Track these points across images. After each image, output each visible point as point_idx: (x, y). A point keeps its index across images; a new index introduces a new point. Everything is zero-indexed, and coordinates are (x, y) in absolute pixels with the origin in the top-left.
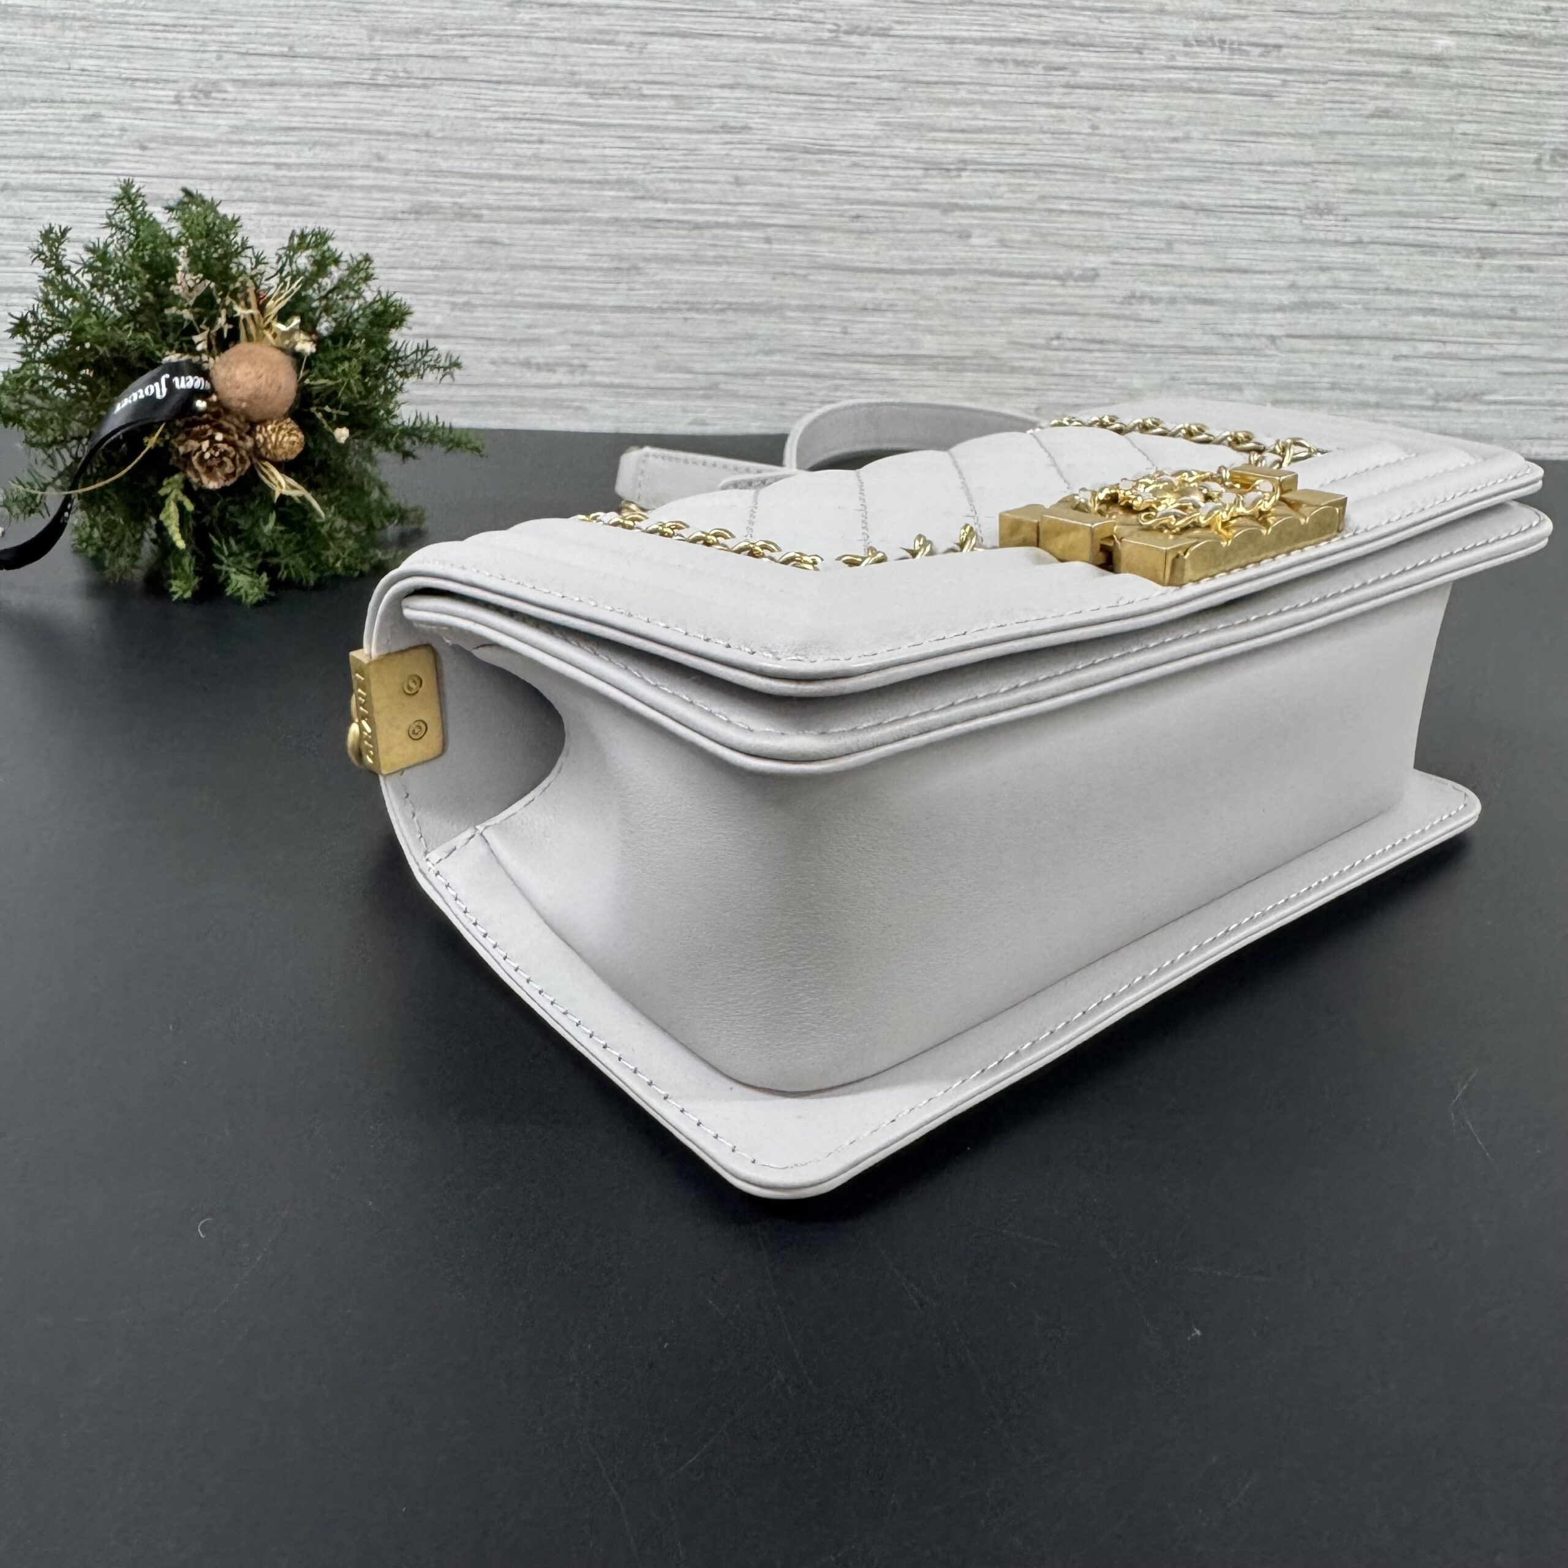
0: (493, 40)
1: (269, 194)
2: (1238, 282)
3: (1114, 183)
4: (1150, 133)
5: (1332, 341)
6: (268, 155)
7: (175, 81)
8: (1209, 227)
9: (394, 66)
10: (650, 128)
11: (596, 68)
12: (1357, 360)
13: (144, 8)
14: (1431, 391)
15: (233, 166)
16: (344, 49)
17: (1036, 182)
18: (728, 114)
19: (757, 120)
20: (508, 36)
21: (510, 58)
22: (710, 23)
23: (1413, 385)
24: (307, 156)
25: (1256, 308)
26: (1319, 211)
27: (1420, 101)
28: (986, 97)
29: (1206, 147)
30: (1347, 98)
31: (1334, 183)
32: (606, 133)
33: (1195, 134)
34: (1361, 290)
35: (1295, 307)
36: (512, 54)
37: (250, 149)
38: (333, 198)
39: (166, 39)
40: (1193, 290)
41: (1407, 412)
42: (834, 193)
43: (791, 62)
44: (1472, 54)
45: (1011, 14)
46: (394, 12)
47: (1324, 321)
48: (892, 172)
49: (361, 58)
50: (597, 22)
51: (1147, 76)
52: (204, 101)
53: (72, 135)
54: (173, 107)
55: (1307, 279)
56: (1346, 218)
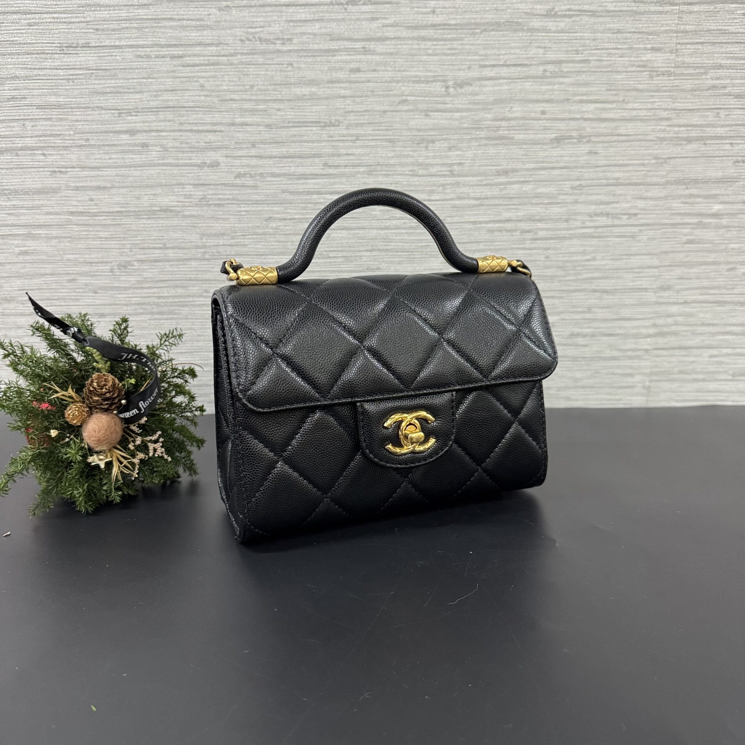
0: (258, 236)
1: (155, 310)
2: (626, 325)
3: (559, 282)
4: (575, 258)
5: (677, 351)
6: (155, 293)
7: (111, 263)
8: (609, 299)
9: (213, 251)
12: (691, 359)
13: (97, 231)
14: (731, 372)
15: (138, 299)
16: (189, 244)
20: (266, 234)
21: (266, 244)
23: (720, 370)
24: (173, 292)
25: (637, 336)
26: (663, 289)
27: (709, 235)
28: (493, 247)
29: (604, 263)
30: (672, 236)
31: (670, 275)
33: (598, 257)
34: (689, 325)
35: (656, 335)
36: (266, 242)
37: (146, 290)
38: (185, 310)
39: (107, 244)
40: (602, 330)
41: (719, 383)
43: (398, 238)
44: (732, 212)
45: (503, 209)
46: (213, 227)
47: (672, 341)
49: (197, 247)
51: (572, 232)
52: (124, 270)
53: (63, 289)
54: (109, 274)
55: (661, 321)
56: (678, 292)
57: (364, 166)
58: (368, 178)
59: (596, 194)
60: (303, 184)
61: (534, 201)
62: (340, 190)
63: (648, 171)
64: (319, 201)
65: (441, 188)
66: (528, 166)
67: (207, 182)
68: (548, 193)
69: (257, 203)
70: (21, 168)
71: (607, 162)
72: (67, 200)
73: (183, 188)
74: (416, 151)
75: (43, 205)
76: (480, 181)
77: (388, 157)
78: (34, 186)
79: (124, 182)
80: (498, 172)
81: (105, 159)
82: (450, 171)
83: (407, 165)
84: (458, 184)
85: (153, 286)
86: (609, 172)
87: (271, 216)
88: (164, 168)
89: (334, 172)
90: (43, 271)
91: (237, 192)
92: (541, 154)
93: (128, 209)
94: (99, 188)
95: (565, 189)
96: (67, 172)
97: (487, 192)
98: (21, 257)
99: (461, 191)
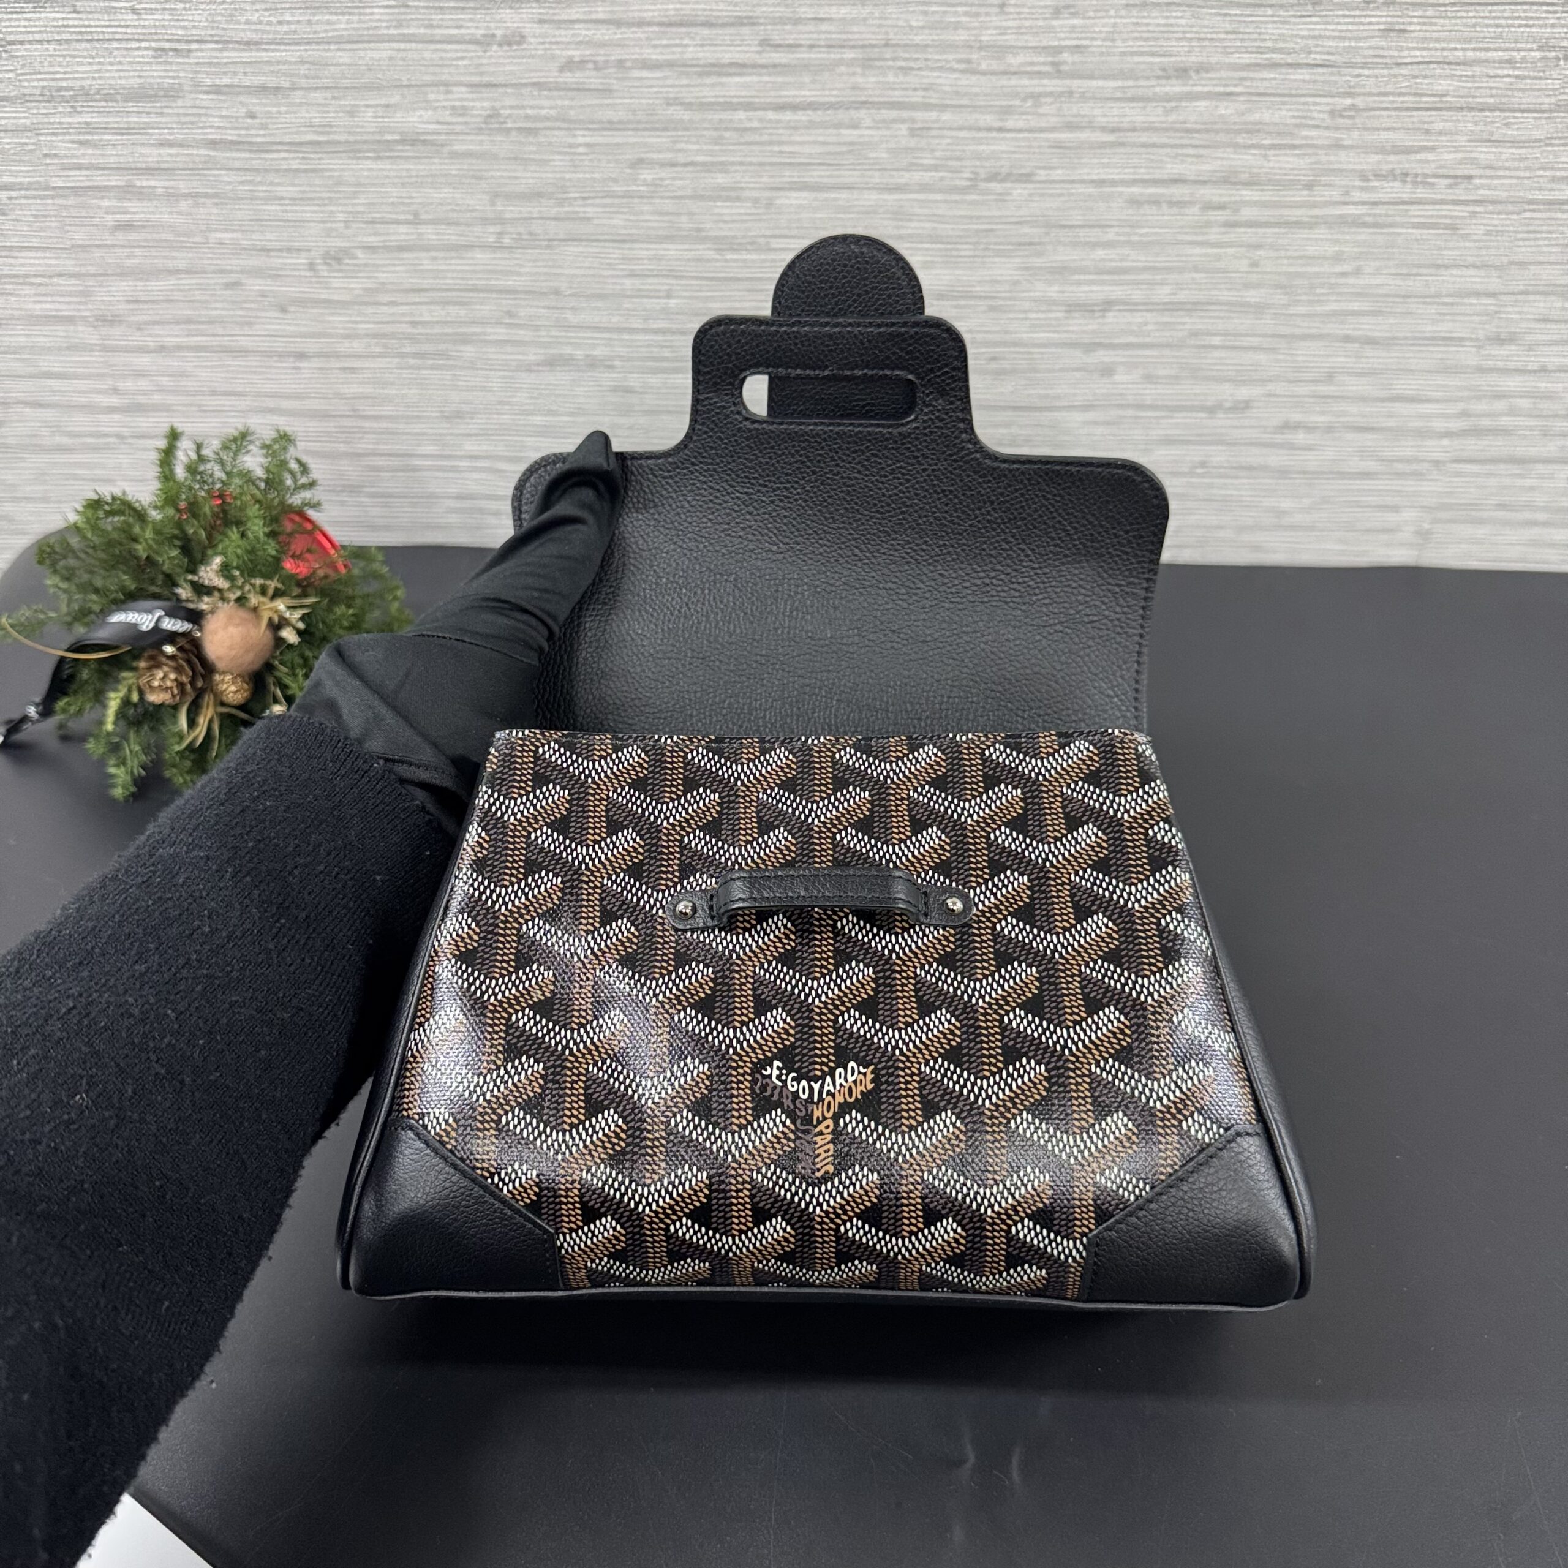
0: (617, 201)
1: (408, 349)
2: (1403, 411)
3: (1273, 318)
4: (1316, 269)
5: (1502, 466)
6: (403, 315)
7: (309, 250)
8: (1375, 358)
9: (518, 229)
11: (721, 225)
12: (1528, 482)
13: (271, 184)
15: (372, 326)
16: (469, 215)
17: (1187, 320)
20: (631, 197)
21: (633, 218)
22: (838, 176)
25: (1422, 434)
26: (1499, 340)
28: (1135, 239)
29: (1378, 281)
30: (1545, 228)
31: (1520, 313)
33: (1367, 270)
34: (1539, 416)
35: (1464, 433)
36: (635, 214)
37: (385, 309)
38: (469, 352)
39: (295, 211)
40: (1351, 419)
45: (1167, 155)
46: (516, 178)
47: (1496, 446)
48: (1032, 315)
49: (486, 222)
50: (721, 179)
51: (1316, 212)
52: (337, 267)
53: (217, 301)
54: (308, 274)
55: (1481, 406)
56: (1531, 347)
57: (853, 47)
58: (863, 75)
59: (1385, 129)
60: (713, 85)
61: (1240, 140)
62: (798, 100)
63: (1517, 77)
64: (748, 125)
65: (1029, 103)
66: (1235, 58)
67: (501, 79)
68: (1276, 124)
69: (611, 126)
70: (88, 41)
71: (1425, 53)
72: (200, 115)
73: (448, 92)
74: (977, 14)
75: (149, 126)
76: (1122, 88)
77: (911, 27)
78: (123, 82)
79: (318, 78)
80: (1164, 70)
81: (269, 23)
82: (1053, 64)
83: (952, 47)
84: (1071, 93)
85: (398, 300)
86: (1425, 77)
87: (643, 156)
88: (402, 46)
89: (784, 61)
90: (170, 264)
91: (566, 103)
92: (1272, 30)
93: (332, 137)
94: (263, 89)
95: (1316, 115)
96: (190, 51)
97: (1134, 114)
98: (121, 237)
99: (1075, 111)
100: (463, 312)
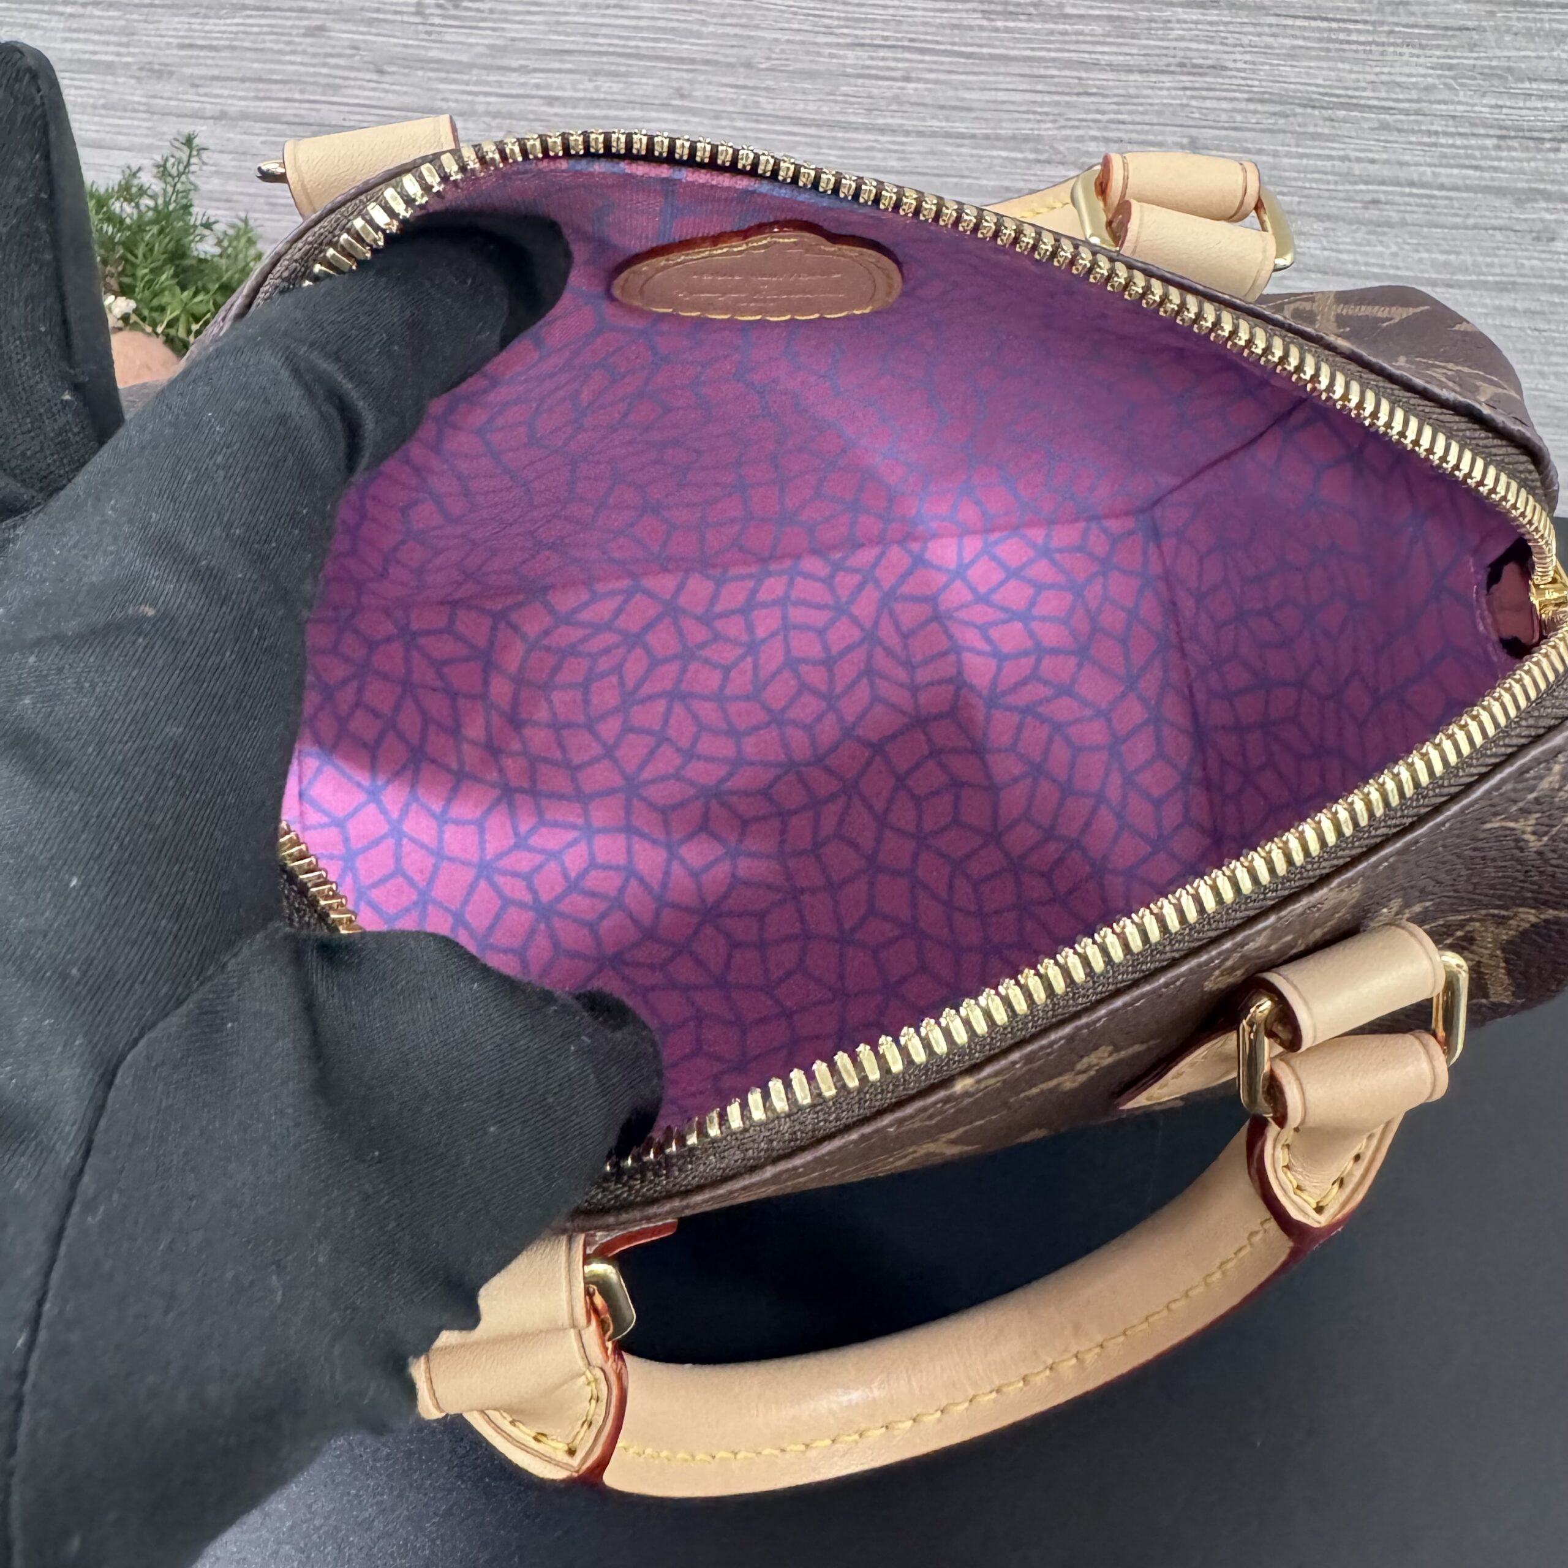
6: (537, 86)
10: (1069, 64)
18: (1194, 45)
19: (1238, 57)
32: (1002, 70)
37: (514, 77)
42: (1344, 166)
48: (1443, 140)
53: (293, 52)
85: (532, 64)
100: (616, 87)
